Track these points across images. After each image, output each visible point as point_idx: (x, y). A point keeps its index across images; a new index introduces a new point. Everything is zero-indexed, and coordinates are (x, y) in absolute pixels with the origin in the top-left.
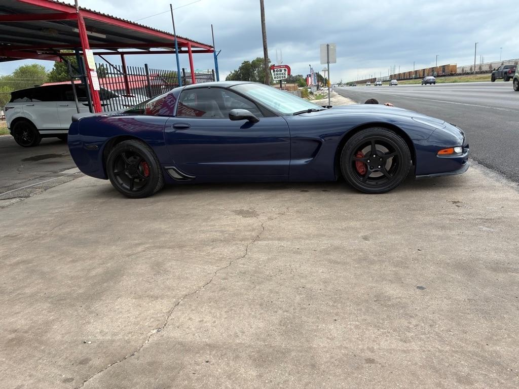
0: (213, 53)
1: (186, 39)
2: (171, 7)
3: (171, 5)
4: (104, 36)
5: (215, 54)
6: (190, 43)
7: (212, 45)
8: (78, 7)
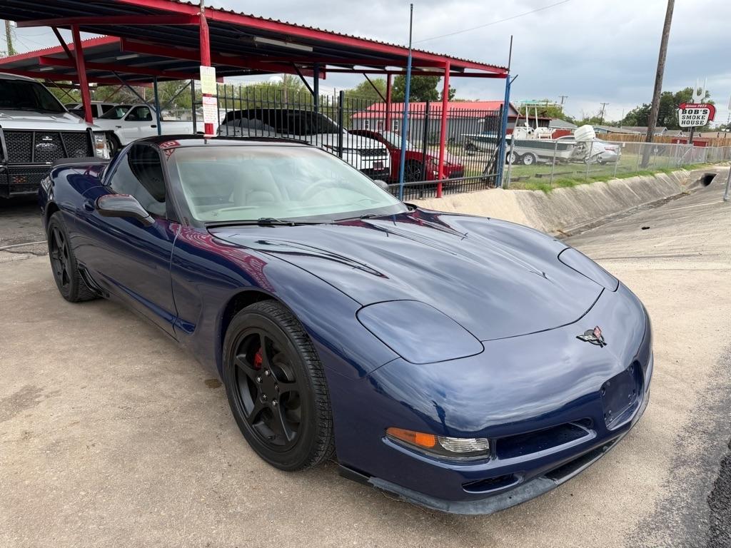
0: (505, 80)
1: (446, 57)
2: (412, 8)
3: (412, 5)
4: (310, 49)
5: (508, 81)
6: (449, 63)
7: (507, 67)
8: (203, 7)
